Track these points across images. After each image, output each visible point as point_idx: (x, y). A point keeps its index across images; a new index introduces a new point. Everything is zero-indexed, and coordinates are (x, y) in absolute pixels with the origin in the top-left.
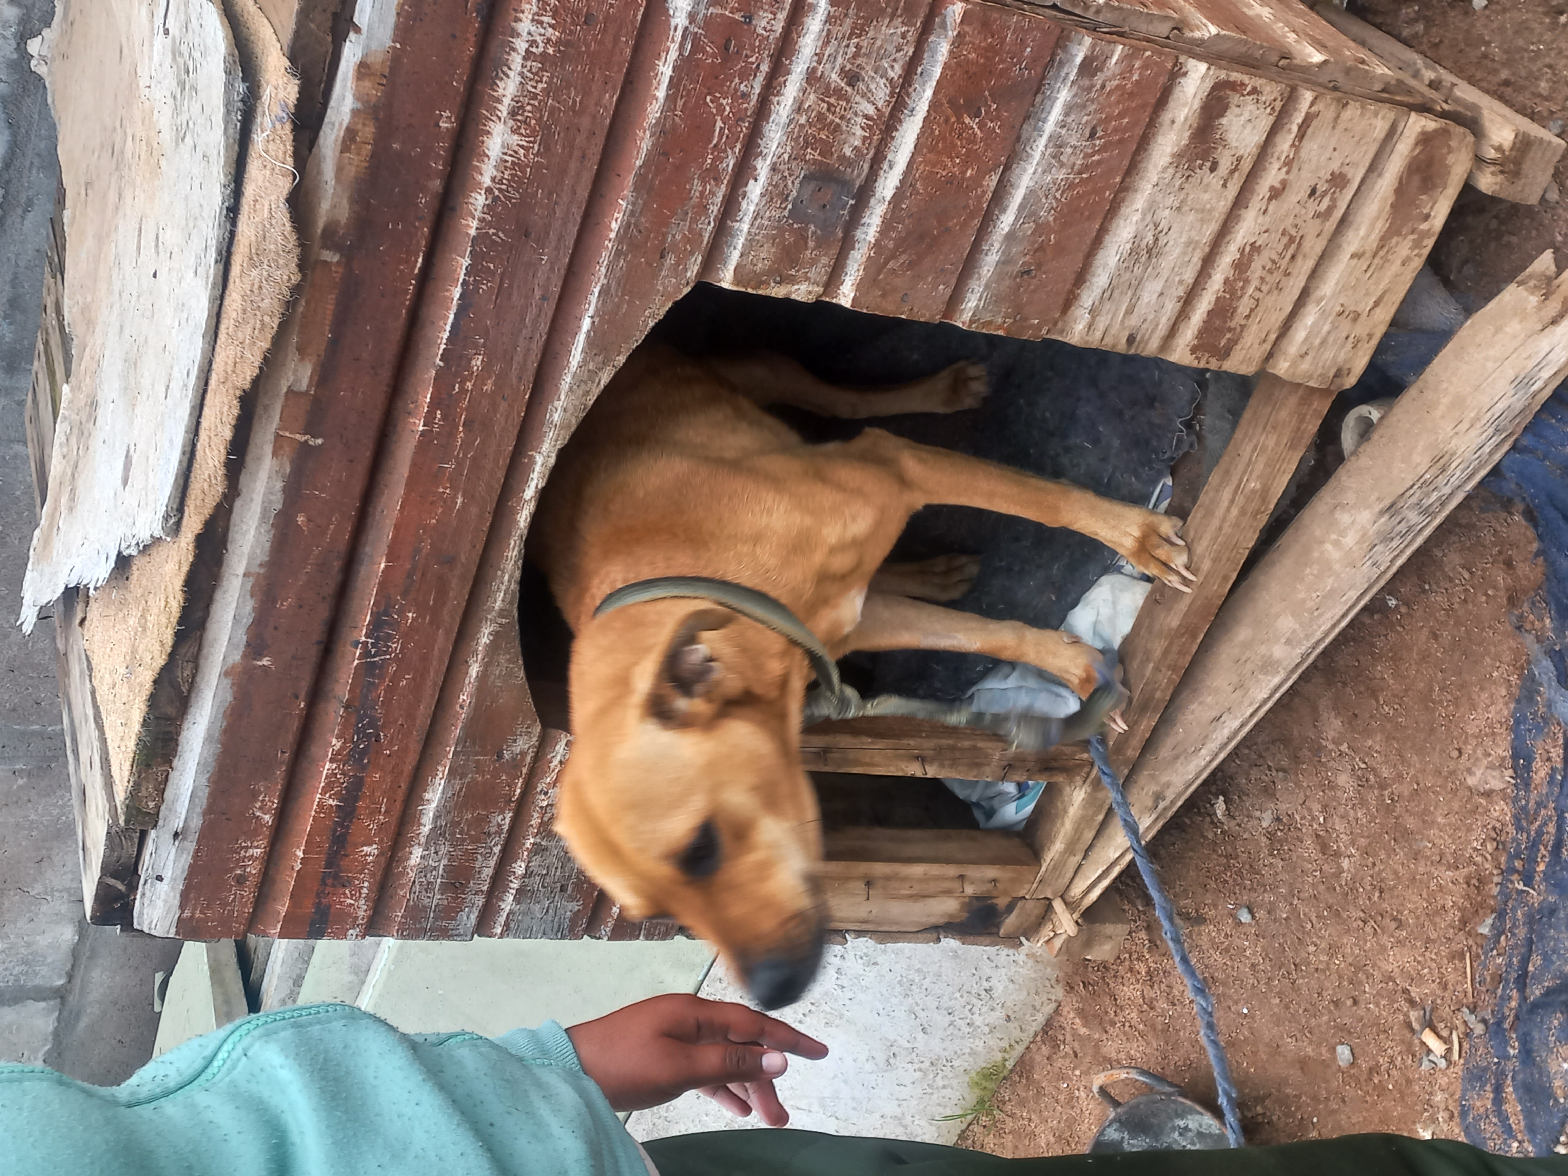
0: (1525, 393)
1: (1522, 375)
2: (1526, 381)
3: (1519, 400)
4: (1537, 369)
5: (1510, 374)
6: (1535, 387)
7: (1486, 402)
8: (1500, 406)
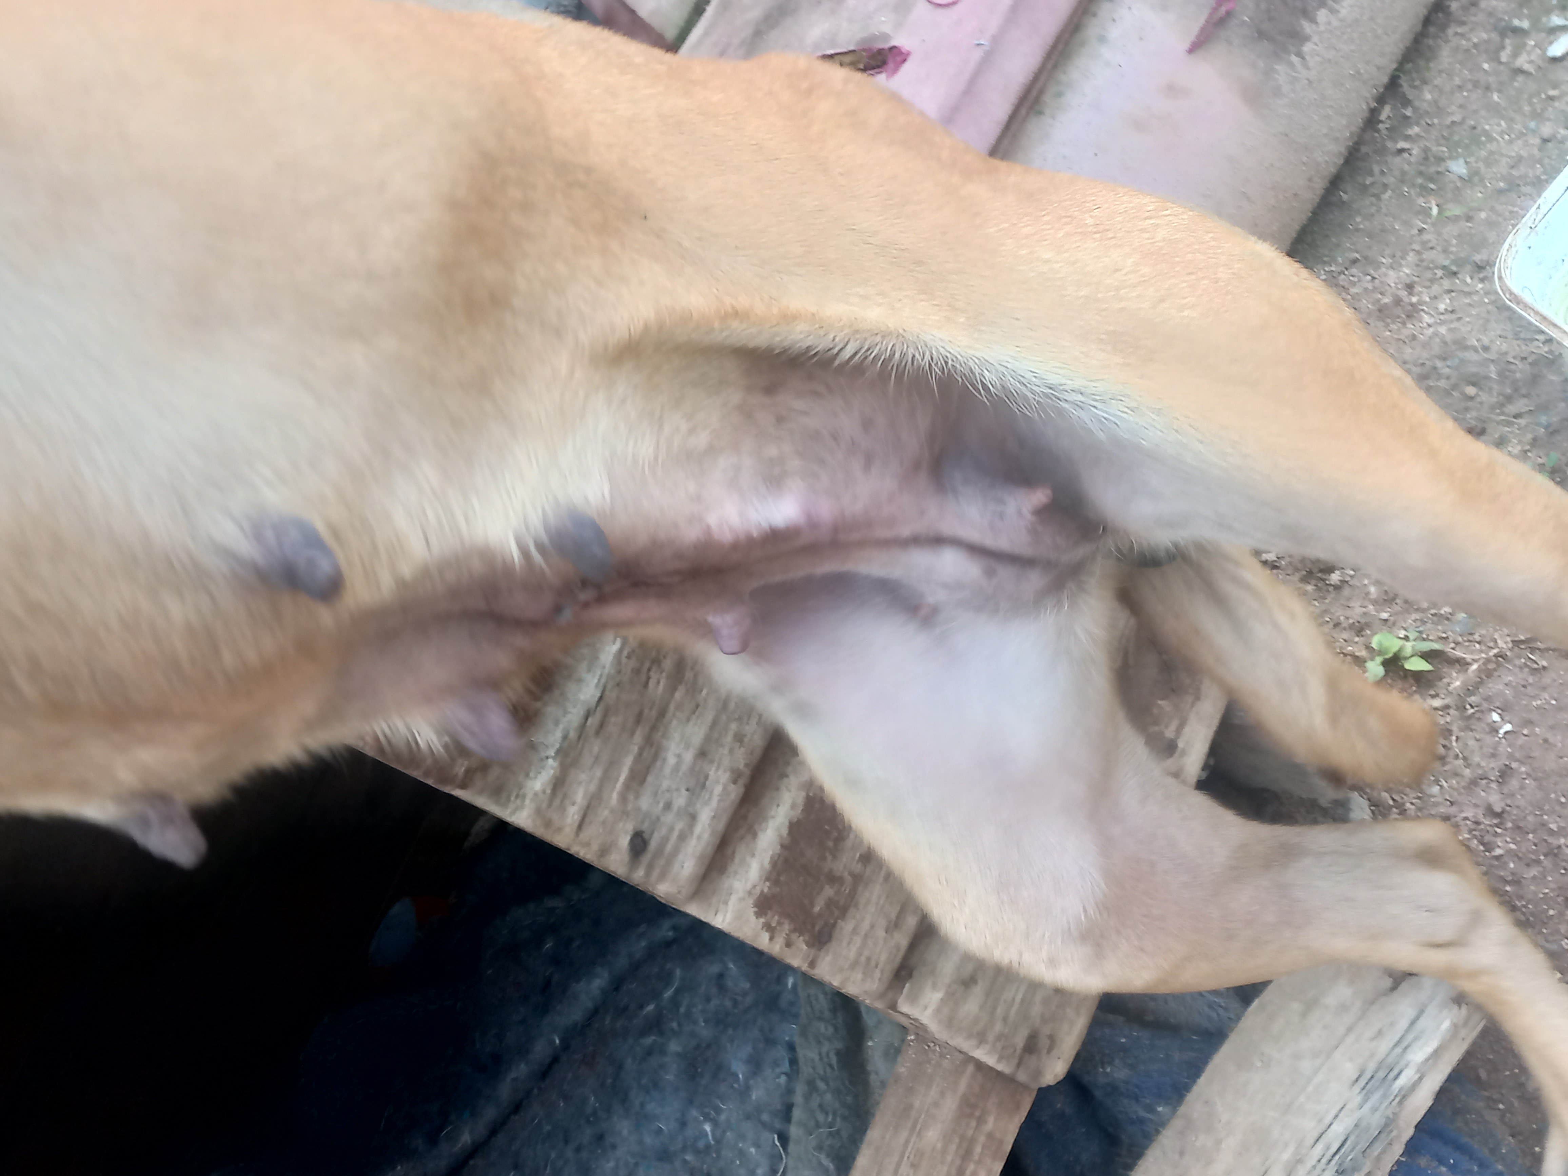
0: (1385, 1096)
1: (1371, 1067)
2: (1381, 1074)
3: (1374, 1110)
4: (1398, 1050)
5: (1350, 1070)
6: (1401, 1081)
7: (1309, 1127)
8: (1339, 1129)
